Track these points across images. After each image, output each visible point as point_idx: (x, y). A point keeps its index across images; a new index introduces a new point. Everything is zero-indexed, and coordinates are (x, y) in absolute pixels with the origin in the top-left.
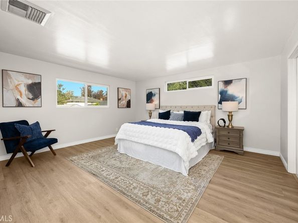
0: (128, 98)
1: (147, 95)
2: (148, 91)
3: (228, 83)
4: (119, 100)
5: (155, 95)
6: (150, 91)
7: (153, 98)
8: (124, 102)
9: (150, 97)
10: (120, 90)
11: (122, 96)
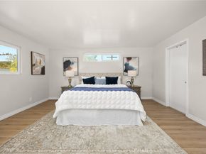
0: (43, 64)
1: (64, 63)
2: (65, 60)
3: (129, 59)
4: (32, 65)
5: (73, 63)
6: (67, 59)
7: (71, 66)
8: (38, 69)
9: (67, 65)
10: (34, 54)
11: (37, 62)
